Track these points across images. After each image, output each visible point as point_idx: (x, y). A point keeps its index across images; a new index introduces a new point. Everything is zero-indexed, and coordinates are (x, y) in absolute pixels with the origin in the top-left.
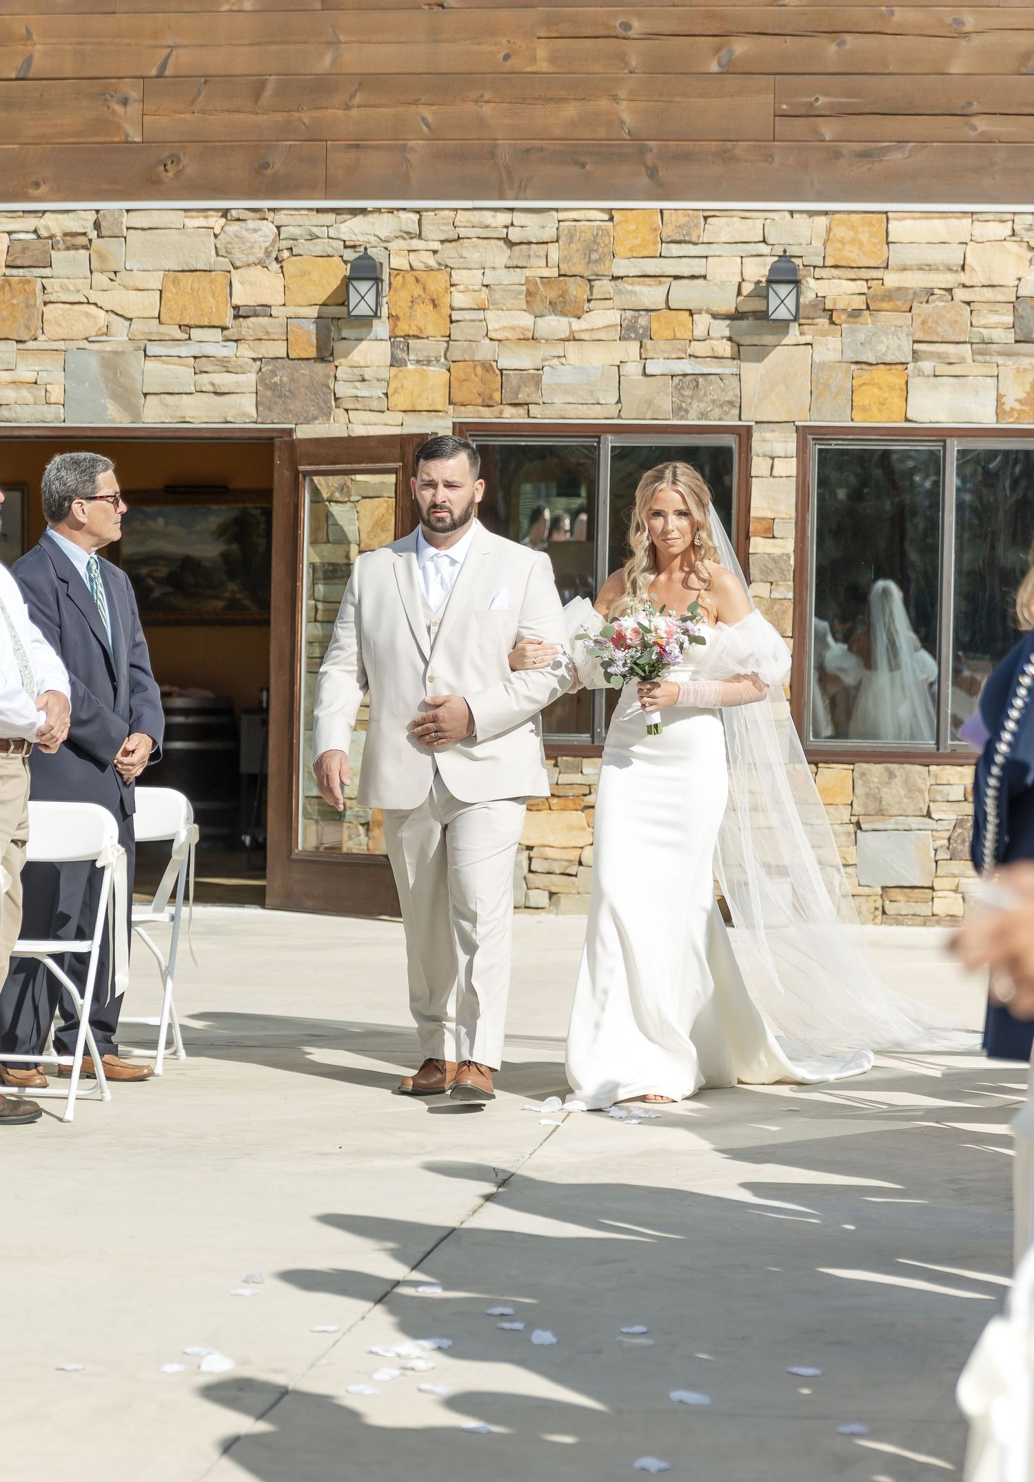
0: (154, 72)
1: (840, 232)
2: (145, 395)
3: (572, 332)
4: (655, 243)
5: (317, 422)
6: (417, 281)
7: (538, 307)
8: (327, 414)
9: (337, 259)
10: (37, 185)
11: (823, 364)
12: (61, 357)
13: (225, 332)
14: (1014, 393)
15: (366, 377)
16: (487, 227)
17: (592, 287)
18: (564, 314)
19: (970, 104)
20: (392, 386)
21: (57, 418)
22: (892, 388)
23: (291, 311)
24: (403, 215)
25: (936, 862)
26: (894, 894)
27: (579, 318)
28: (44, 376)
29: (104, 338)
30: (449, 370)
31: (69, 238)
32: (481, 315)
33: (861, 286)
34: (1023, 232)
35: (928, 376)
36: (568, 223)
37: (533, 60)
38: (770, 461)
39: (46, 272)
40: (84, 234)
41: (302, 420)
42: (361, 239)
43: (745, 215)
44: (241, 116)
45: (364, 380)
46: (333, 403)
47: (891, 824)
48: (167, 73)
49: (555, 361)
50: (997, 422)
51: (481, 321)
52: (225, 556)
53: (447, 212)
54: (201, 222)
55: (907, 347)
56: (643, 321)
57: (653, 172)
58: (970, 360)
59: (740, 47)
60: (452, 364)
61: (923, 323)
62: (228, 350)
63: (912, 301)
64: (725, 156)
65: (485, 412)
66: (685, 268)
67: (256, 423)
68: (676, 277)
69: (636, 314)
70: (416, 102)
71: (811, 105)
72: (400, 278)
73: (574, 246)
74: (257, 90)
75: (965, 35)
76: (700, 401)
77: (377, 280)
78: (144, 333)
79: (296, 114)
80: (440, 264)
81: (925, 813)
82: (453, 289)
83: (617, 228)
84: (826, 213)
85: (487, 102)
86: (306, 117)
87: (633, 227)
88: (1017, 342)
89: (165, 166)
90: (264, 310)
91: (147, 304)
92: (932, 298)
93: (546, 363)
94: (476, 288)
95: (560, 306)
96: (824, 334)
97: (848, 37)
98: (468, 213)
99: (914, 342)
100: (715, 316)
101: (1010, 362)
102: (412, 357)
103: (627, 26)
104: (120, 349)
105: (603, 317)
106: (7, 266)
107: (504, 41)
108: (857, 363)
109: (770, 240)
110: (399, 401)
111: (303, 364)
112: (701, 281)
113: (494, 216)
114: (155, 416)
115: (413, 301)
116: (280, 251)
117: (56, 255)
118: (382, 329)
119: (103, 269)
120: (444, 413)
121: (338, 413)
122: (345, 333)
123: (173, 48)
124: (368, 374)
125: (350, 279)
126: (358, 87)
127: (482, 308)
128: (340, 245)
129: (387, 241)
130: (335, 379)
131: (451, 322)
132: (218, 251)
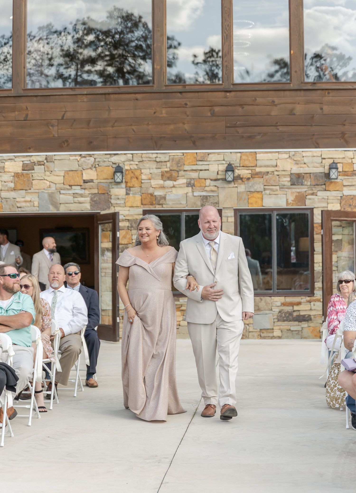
0: (60, 118)
1: (244, 157)
2: (60, 204)
3: (174, 185)
4: (195, 161)
5: (106, 210)
6: (132, 172)
7: (164, 178)
8: (109, 208)
9: (111, 167)
10: (30, 148)
11: (240, 193)
12: (37, 194)
13: (82, 187)
14: (291, 198)
15: (119, 198)
16: (150, 158)
17: (178, 173)
18: (171, 180)
19: (277, 123)
20: (126, 200)
21: (37, 211)
22: (259, 198)
23: (99, 181)
24: (128, 155)
25: (274, 322)
26: (263, 331)
27: (175, 181)
28: (33, 199)
29: (49, 189)
30: (141, 196)
31: (39, 163)
32: (149, 181)
33: (250, 171)
34: (292, 156)
35: (268, 195)
36: (172, 157)
37: (162, 113)
38: (226, 218)
39: (33, 171)
40: (43, 161)
41: (102, 209)
42: (117, 161)
43: (219, 154)
44: (84, 130)
45: (118, 199)
46: (110, 205)
47: (261, 312)
48: (65, 118)
49: (169, 193)
50: (287, 206)
51: (149, 183)
52: (72, 246)
53: (139, 154)
54: (74, 158)
55: (262, 187)
56: (192, 182)
57: (194, 143)
58: (279, 190)
59: (217, 109)
60: (142, 195)
61: (266, 181)
62: (82, 192)
63: (263, 175)
64: (213, 138)
65: (151, 206)
66: (203, 168)
67: (90, 210)
68: (201, 170)
69: (190, 180)
70: (131, 125)
71: (235, 124)
72: (128, 172)
73: (174, 162)
74: (88, 122)
75: (276, 105)
76: (208, 202)
77: (122, 172)
78: (60, 187)
79: (99, 129)
80: (138, 168)
81: (270, 309)
82: (142, 174)
83: (185, 157)
84: (240, 152)
85: (150, 125)
86: (102, 129)
87: (189, 157)
88: (291, 185)
89: (64, 143)
90: (92, 181)
91: (60, 180)
92: (269, 174)
93: (167, 193)
94: (148, 174)
95: (170, 178)
96: (240, 184)
97: (244, 106)
98: (145, 154)
99: (264, 186)
100: (211, 180)
101: (290, 190)
102: (131, 192)
103: (186, 104)
104: (53, 192)
105: (182, 181)
106: (23, 170)
107: (154, 109)
108: (249, 191)
109: (226, 160)
110: (129, 204)
111: (102, 195)
112: (207, 171)
113: (152, 155)
114: (63, 210)
115: (131, 178)
116: (95, 165)
117: (35, 167)
118: (123, 185)
119: (48, 171)
120: (141, 207)
121: (112, 208)
122: (113, 187)
123: (65, 112)
124: (120, 197)
125: (115, 172)
126: (116, 121)
127: (150, 179)
128: (111, 163)
129: (124, 162)
130: (111, 198)
131: (142, 183)
132: (79, 166)
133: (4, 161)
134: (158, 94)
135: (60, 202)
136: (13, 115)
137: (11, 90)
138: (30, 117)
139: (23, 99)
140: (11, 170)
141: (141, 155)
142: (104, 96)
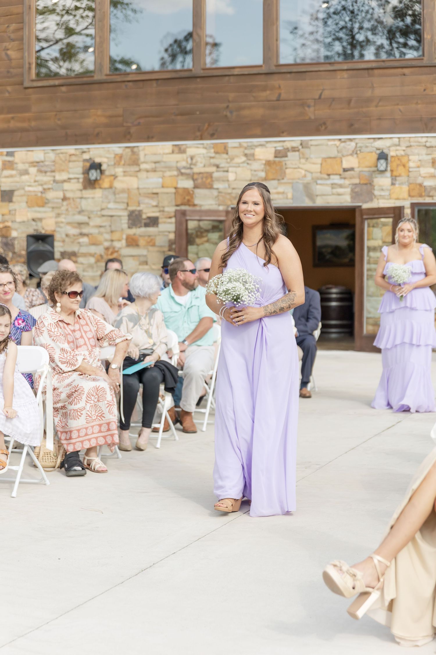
0: (317, 97)
2: (317, 196)
5: (369, 204)
6: (399, 159)
8: (371, 200)
9: (374, 154)
10: (283, 132)
12: (291, 185)
13: (341, 177)
16: (419, 142)
20: (392, 191)
21: (290, 203)
23: (360, 169)
24: (394, 139)
28: (286, 191)
29: (304, 179)
30: (409, 186)
31: (293, 149)
32: (418, 169)
37: (433, 91)
39: (286, 159)
40: (297, 147)
41: (364, 203)
42: (381, 147)
44: (344, 110)
45: (383, 190)
46: (374, 197)
48: (323, 97)
51: (418, 171)
52: (349, 245)
54: (332, 143)
62: (342, 182)
65: (420, 199)
67: (350, 203)
70: (398, 104)
72: (393, 159)
74: (349, 101)
77: (387, 159)
78: (316, 177)
79: (361, 109)
80: (405, 154)
82: (409, 161)
85: (419, 104)
86: (364, 110)
89: (322, 126)
90: (352, 169)
91: (317, 168)
94: (417, 161)
98: (414, 138)
102: (397, 182)
104: (309, 182)
106: (276, 157)
107: (424, 85)
110: (394, 196)
111: (364, 185)
113: (422, 139)
114: (320, 202)
115: (398, 166)
116: (357, 151)
117: (289, 154)
118: (388, 174)
119: (303, 158)
120: (408, 199)
121: (375, 200)
122: (377, 175)
123: (323, 90)
124: (384, 188)
125: (379, 159)
126: (380, 100)
127: (418, 167)
128: (375, 149)
129: (389, 147)
130: (374, 189)
131: (409, 172)
132: (338, 152)
133: (254, 147)
134: (428, 68)
135: (318, 193)
136: (264, 94)
137: (261, 66)
138: (283, 96)
139: (276, 77)
140: (261, 157)
141: (408, 139)
142: (366, 71)
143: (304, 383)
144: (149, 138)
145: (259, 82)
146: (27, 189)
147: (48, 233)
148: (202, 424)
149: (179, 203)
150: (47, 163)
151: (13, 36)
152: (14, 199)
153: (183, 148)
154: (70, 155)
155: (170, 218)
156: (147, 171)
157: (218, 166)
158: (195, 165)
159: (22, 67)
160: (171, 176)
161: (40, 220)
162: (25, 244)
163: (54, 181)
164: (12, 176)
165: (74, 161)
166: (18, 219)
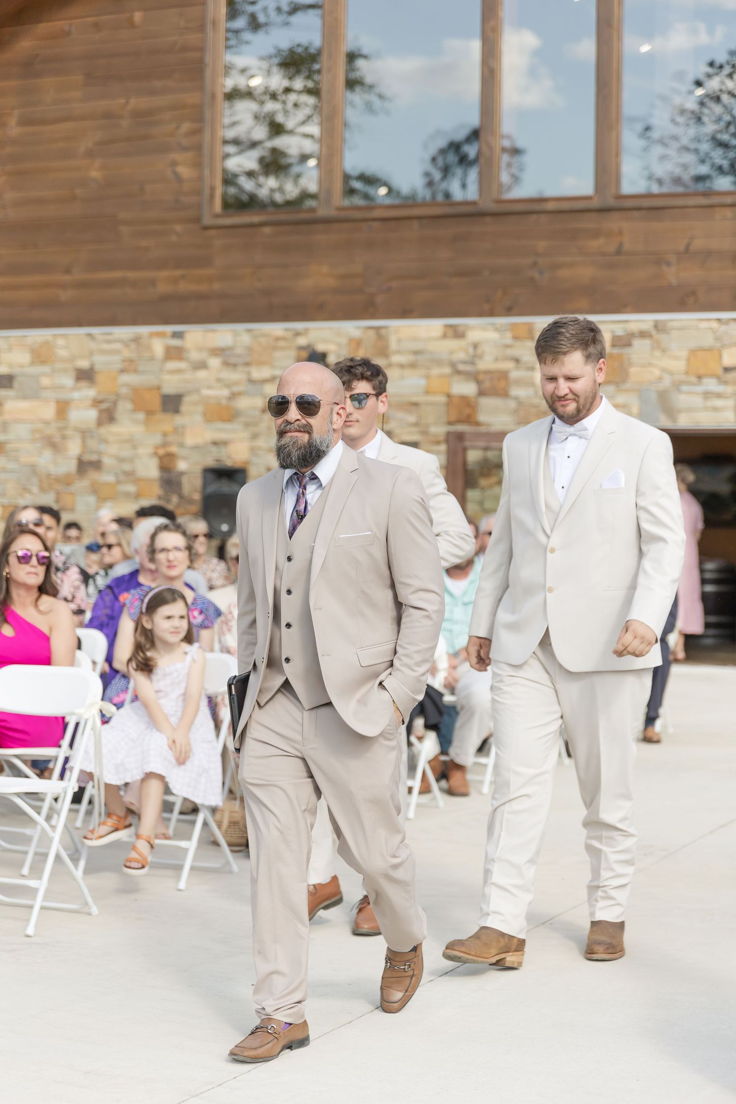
0: (682, 248)
2: (680, 411)
10: (627, 306)
12: (638, 393)
13: (720, 380)
29: (659, 383)
31: (642, 334)
39: (629, 350)
40: (649, 332)
44: (726, 272)
48: (691, 250)
54: (706, 325)
62: (720, 389)
78: (679, 380)
89: (689, 297)
91: (679, 365)
104: (667, 388)
114: (684, 422)
119: (658, 349)
123: (692, 238)
132: (717, 339)
135: (681, 407)
136: (595, 244)
137: (591, 197)
138: (627, 246)
139: (615, 215)
143: (650, 719)
144: (405, 313)
145: (588, 223)
146: (206, 392)
147: (238, 465)
148: (482, 782)
149: (453, 418)
150: (238, 351)
151: (185, 142)
152: (184, 408)
153: (461, 329)
154: (278, 339)
155: (438, 443)
156: (402, 366)
157: (517, 361)
158: (481, 357)
159: (199, 192)
160: (441, 376)
161: (225, 443)
162: (198, 482)
163: (251, 381)
164: (179, 371)
165: (282, 349)
166: (190, 441)
